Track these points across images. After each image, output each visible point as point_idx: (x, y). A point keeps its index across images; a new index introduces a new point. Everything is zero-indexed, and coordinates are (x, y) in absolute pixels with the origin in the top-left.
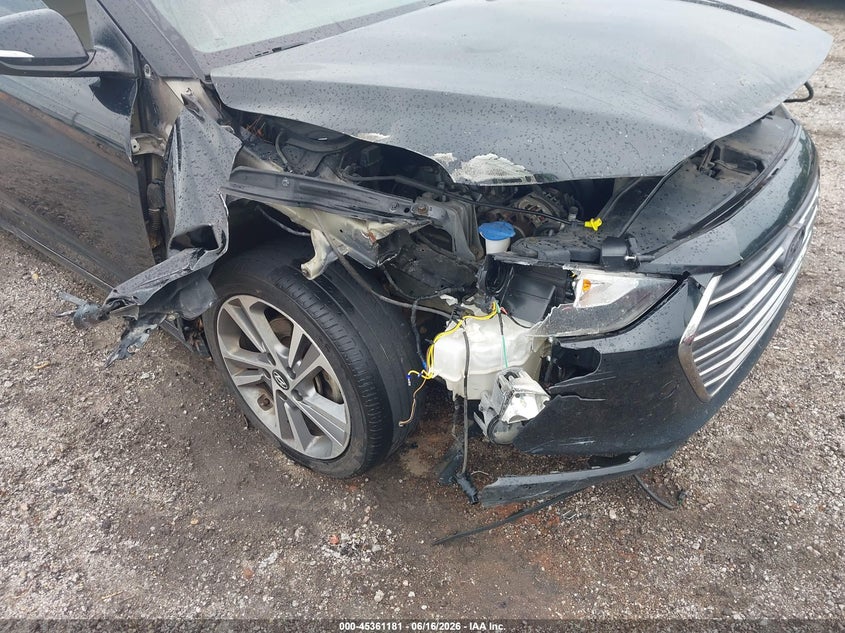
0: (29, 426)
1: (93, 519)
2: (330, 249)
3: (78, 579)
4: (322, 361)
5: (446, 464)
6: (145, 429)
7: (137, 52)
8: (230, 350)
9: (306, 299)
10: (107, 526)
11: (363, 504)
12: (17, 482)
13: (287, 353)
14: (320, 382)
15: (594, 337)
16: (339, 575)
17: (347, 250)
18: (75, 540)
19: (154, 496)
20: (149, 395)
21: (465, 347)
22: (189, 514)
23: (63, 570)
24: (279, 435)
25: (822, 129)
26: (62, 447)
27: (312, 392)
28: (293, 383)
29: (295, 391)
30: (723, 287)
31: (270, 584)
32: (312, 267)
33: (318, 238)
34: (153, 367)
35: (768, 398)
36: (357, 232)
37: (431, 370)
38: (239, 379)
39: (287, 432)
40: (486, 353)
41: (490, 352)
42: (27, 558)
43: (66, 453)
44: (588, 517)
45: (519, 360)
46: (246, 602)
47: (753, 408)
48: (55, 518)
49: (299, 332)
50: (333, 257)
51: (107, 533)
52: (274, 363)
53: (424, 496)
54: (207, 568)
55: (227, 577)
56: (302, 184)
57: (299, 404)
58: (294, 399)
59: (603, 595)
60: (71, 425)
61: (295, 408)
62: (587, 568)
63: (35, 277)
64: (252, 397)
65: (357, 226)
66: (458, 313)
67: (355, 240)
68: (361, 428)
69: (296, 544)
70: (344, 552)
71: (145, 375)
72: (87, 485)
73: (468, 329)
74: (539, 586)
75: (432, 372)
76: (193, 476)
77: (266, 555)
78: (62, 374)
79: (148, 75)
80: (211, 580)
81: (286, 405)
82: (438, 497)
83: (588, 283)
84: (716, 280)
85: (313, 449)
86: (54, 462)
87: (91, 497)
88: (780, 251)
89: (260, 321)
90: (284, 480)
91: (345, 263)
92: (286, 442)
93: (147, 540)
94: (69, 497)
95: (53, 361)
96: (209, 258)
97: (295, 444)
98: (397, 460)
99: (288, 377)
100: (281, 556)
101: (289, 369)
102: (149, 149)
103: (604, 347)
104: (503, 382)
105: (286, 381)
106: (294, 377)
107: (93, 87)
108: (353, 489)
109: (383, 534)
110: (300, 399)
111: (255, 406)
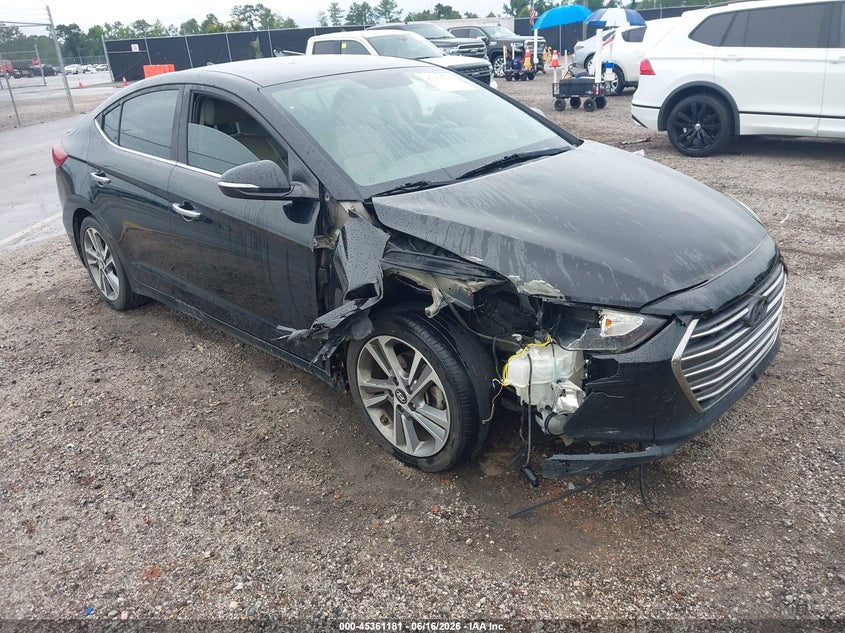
0: (212, 440)
1: (266, 493)
2: (444, 299)
3: (262, 525)
4: (434, 376)
5: (515, 459)
6: (295, 444)
7: (321, 186)
8: (364, 379)
9: (424, 335)
10: (276, 498)
11: (454, 491)
12: (210, 471)
13: (407, 376)
14: (428, 395)
15: (614, 353)
16: (440, 530)
17: (453, 300)
18: (255, 504)
19: (307, 481)
20: (296, 423)
21: (528, 364)
22: (332, 492)
23: (250, 520)
24: (394, 443)
25: (829, 253)
26: (238, 452)
27: (422, 404)
28: (410, 397)
29: (410, 405)
30: (700, 328)
31: (393, 533)
32: (432, 309)
33: (436, 292)
34: (297, 406)
35: (762, 436)
36: (461, 289)
37: (506, 380)
38: (368, 402)
39: (402, 440)
40: (543, 369)
41: (546, 368)
42: (224, 513)
43: (242, 455)
44: (620, 503)
45: (566, 375)
46: (377, 542)
47: (750, 441)
48: (240, 492)
49: (418, 356)
50: (445, 304)
51: (277, 502)
52: (397, 384)
53: (499, 487)
54: (348, 523)
55: (362, 529)
56: (428, 260)
57: (413, 414)
58: (409, 410)
59: (628, 546)
60: (241, 440)
61: (410, 418)
62: (618, 531)
63: (201, 349)
64: (376, 416)
65: (460, 284)
66: (523, 344)
67: (459, 293)
68: (458, 423)
69: (410, 511)
70: (443, 516)
71: (292, 411)
72: (258, 475)
73: (531, 353)
74: (584, 540)
75: (506, 382)
76: (333, 470)
77: (388, 517)
78: (231, 410)
79: (327, 199)
80: (352, 529)
81: (403, 417)
82: (509, 489)
83: (609, 322)
84: (695, 322)
85: (420, 451)
86: (234, 461)
87: (263, 481)
88: (746, 310)
89: (390, 354)
90: (397, 475)
91: (452, 307)
92: (399, 447)
93: (304, 505)
94: (247, 481)
95: (223, 401)
96: (371, 302)
97: (406, 449)
98: (479, 466)
99: (407, 393)
100: (399, 517)
101: (408, 387)
102: (323, 246)
103: (621, 359)
104: (555, 385)
105: (405, 397)
106: (410, 393)
107: (286, 208)
108: (447, 482)
109: (470, 508)
110: (414, 409)
111: (378, 423)
